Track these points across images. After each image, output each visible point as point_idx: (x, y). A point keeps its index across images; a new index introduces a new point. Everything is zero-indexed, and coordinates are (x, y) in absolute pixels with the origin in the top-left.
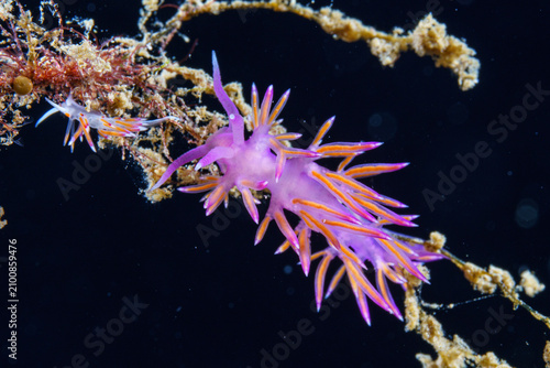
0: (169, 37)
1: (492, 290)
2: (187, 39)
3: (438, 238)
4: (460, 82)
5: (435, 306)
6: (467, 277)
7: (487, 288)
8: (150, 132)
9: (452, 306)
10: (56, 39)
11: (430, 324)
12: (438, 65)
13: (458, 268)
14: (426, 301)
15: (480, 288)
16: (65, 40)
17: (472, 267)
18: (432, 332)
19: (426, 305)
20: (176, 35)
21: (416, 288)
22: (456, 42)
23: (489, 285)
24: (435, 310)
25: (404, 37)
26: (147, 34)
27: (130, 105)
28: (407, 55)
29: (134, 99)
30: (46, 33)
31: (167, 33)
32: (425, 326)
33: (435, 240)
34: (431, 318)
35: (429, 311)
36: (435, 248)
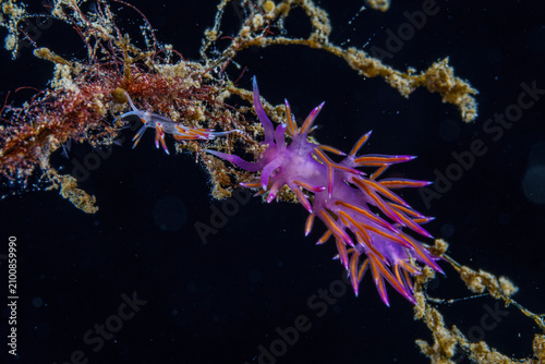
0: (225, 64)
1: (482, 291)
2: (239, 66)
3: (442, 244)
4: (463, 115)
5: (438, 300)
6: (463, 279)
7: (478, 289)
8: (216, 142)
9: (452, 301)
10: (149, 59)
11: (434, 315)
12: (444, 101)
13: (456, 271)
14: (431, 296)
15: (473, 288)
16: (155, 60)
17: (467, 270)
18: (436, 323)
19: (431, 299)
20: (230, 62)
21: (422, 285)
22: (462, 83)
23: (480, 286)
24: (438, 304)
25: (416, 76)
26: (208, 61)
27: (203, 118)
28: (420, 90)
29: (205, 113)
30: (142, 54)
31: (224, 60)
32: (430, 316)
33: (440, 245)
34: (434, 310)
35: (433, 304)
36: (439, 252)
